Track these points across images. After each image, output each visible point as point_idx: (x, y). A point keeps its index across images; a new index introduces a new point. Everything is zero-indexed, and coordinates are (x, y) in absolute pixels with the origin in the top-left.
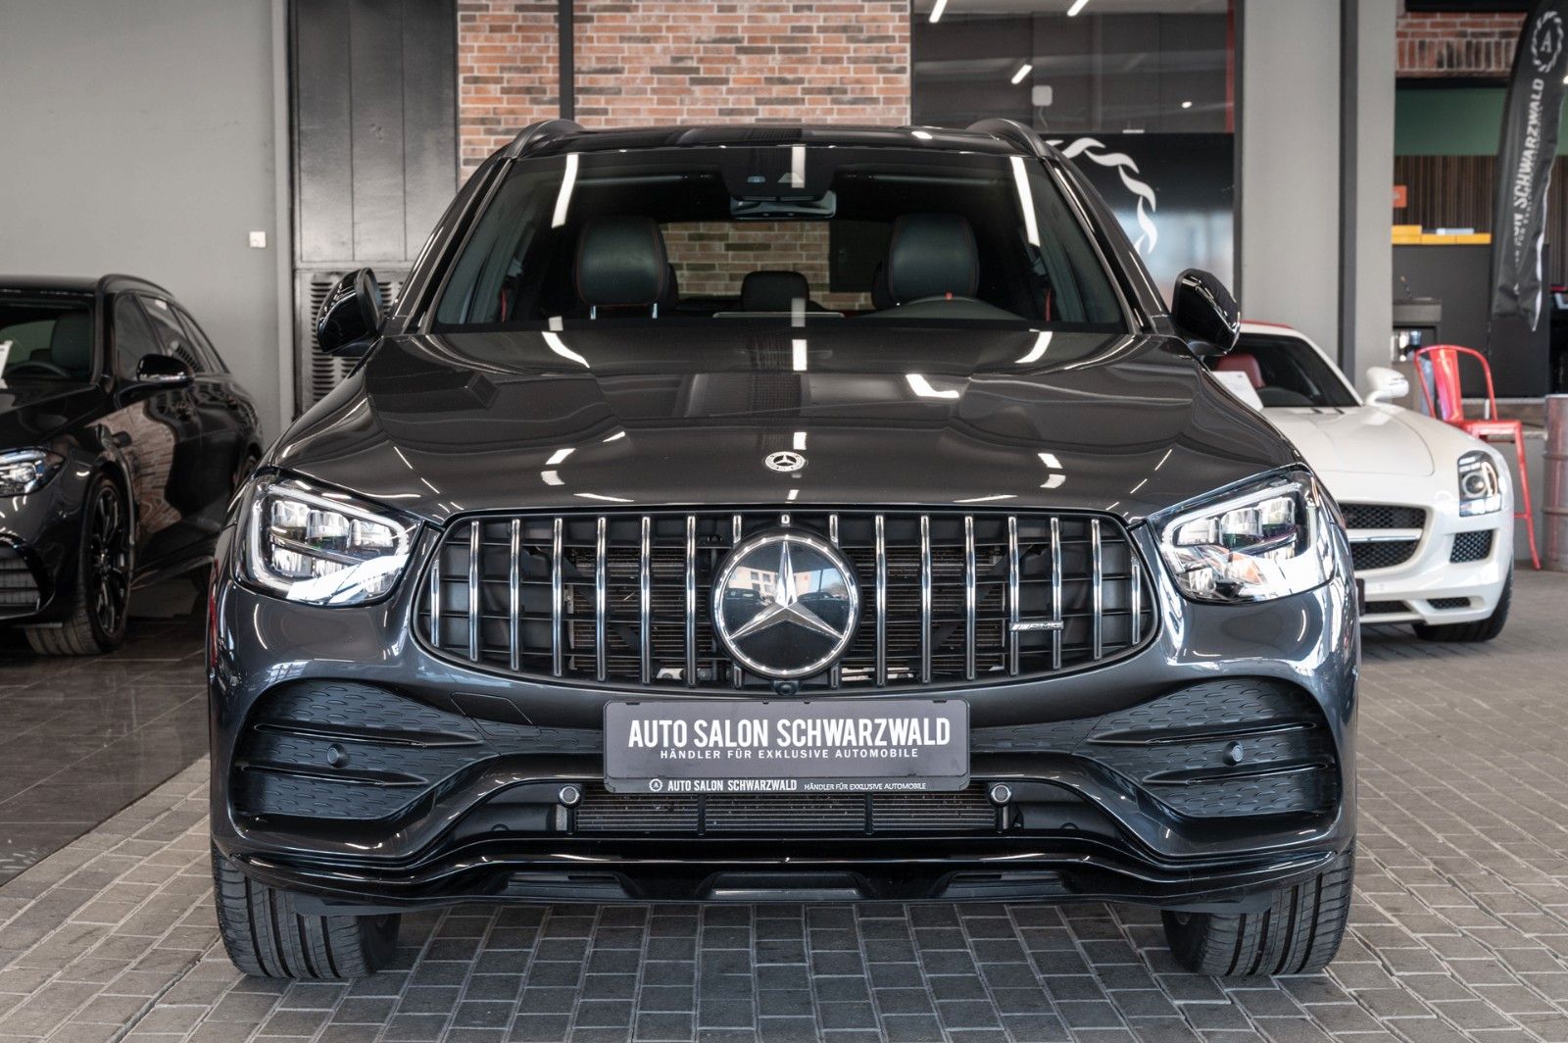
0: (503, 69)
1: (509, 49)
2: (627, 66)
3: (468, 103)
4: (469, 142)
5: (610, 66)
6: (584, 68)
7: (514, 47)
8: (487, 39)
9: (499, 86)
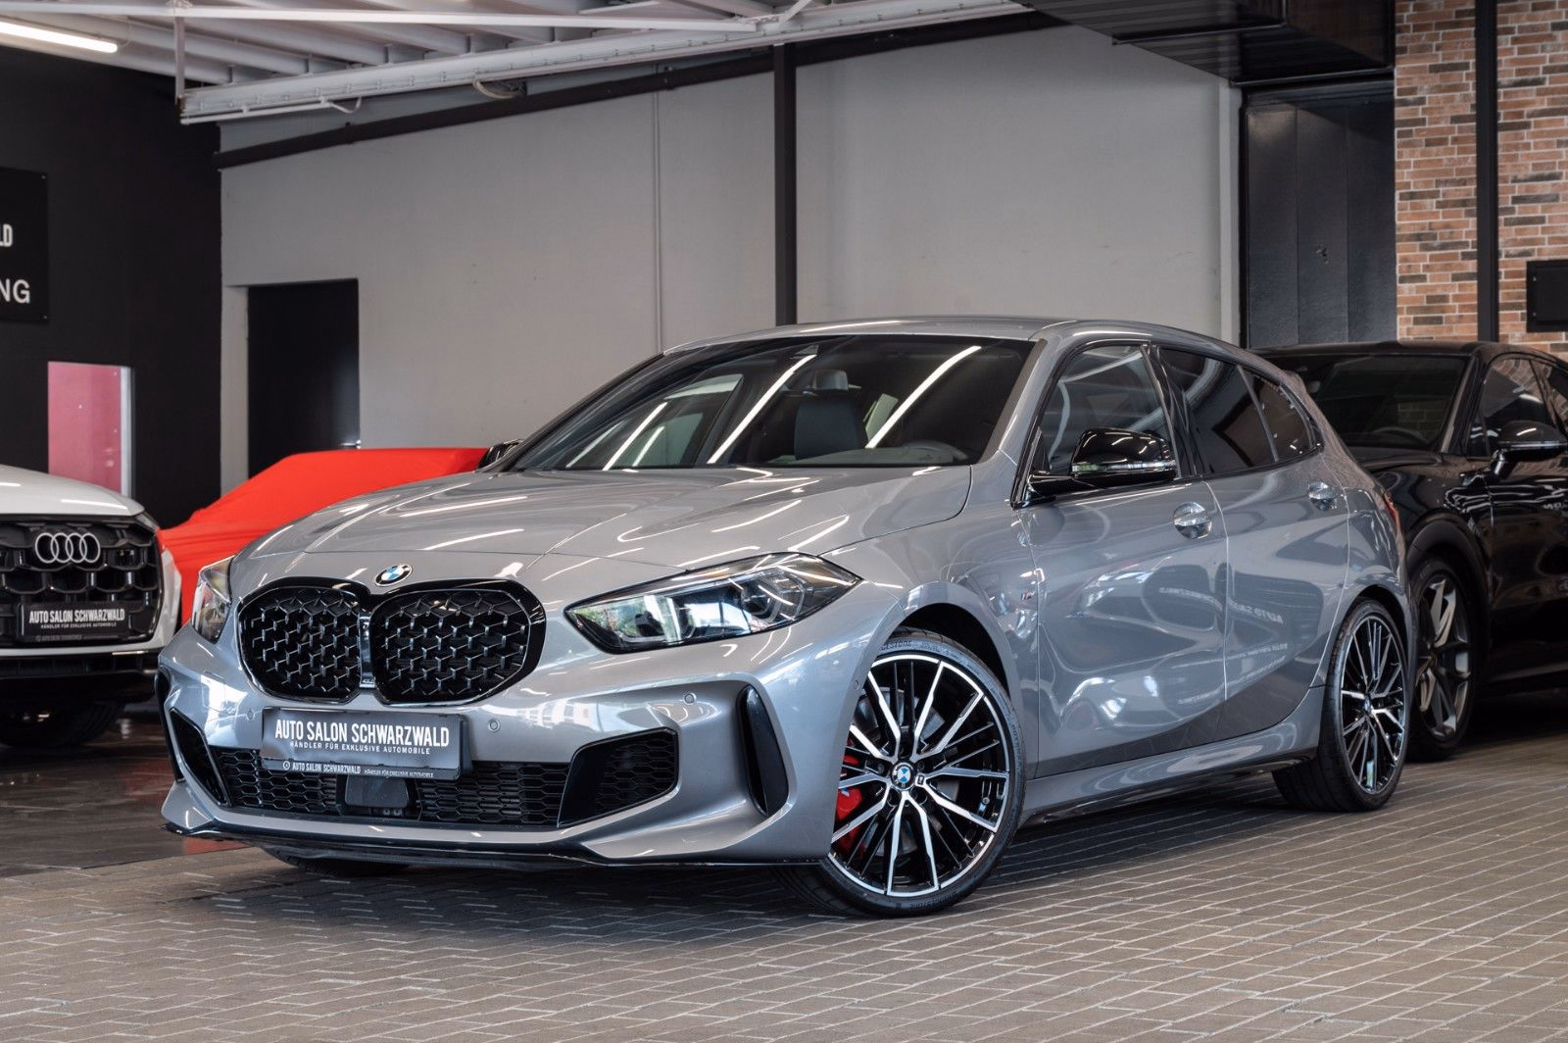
0: (1438, 183)
1: (1445, 162)
2: (1564, 171)
3: (1405, 219)
4: (1405, 260)
5: (1547, 172)
6: (1521, 176)
7: (1450, 160)
8: (1423, 154)
9: (1434, 200)
